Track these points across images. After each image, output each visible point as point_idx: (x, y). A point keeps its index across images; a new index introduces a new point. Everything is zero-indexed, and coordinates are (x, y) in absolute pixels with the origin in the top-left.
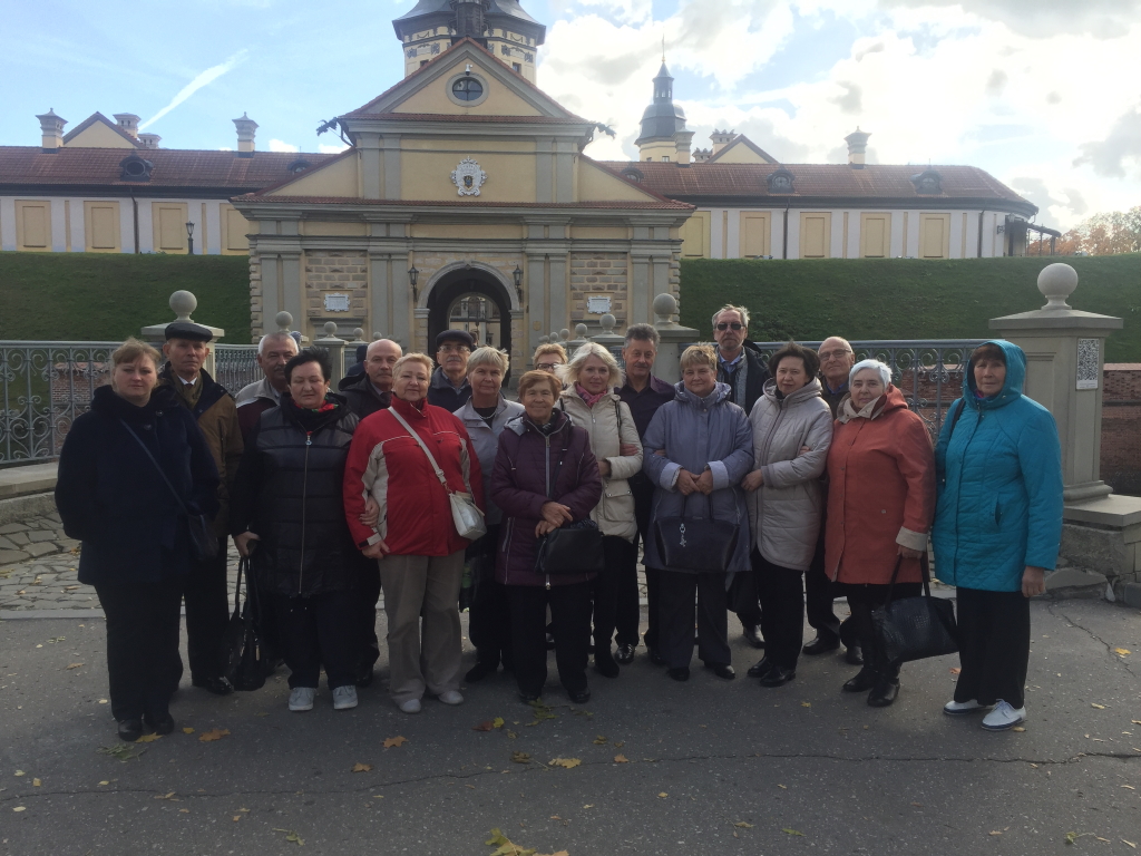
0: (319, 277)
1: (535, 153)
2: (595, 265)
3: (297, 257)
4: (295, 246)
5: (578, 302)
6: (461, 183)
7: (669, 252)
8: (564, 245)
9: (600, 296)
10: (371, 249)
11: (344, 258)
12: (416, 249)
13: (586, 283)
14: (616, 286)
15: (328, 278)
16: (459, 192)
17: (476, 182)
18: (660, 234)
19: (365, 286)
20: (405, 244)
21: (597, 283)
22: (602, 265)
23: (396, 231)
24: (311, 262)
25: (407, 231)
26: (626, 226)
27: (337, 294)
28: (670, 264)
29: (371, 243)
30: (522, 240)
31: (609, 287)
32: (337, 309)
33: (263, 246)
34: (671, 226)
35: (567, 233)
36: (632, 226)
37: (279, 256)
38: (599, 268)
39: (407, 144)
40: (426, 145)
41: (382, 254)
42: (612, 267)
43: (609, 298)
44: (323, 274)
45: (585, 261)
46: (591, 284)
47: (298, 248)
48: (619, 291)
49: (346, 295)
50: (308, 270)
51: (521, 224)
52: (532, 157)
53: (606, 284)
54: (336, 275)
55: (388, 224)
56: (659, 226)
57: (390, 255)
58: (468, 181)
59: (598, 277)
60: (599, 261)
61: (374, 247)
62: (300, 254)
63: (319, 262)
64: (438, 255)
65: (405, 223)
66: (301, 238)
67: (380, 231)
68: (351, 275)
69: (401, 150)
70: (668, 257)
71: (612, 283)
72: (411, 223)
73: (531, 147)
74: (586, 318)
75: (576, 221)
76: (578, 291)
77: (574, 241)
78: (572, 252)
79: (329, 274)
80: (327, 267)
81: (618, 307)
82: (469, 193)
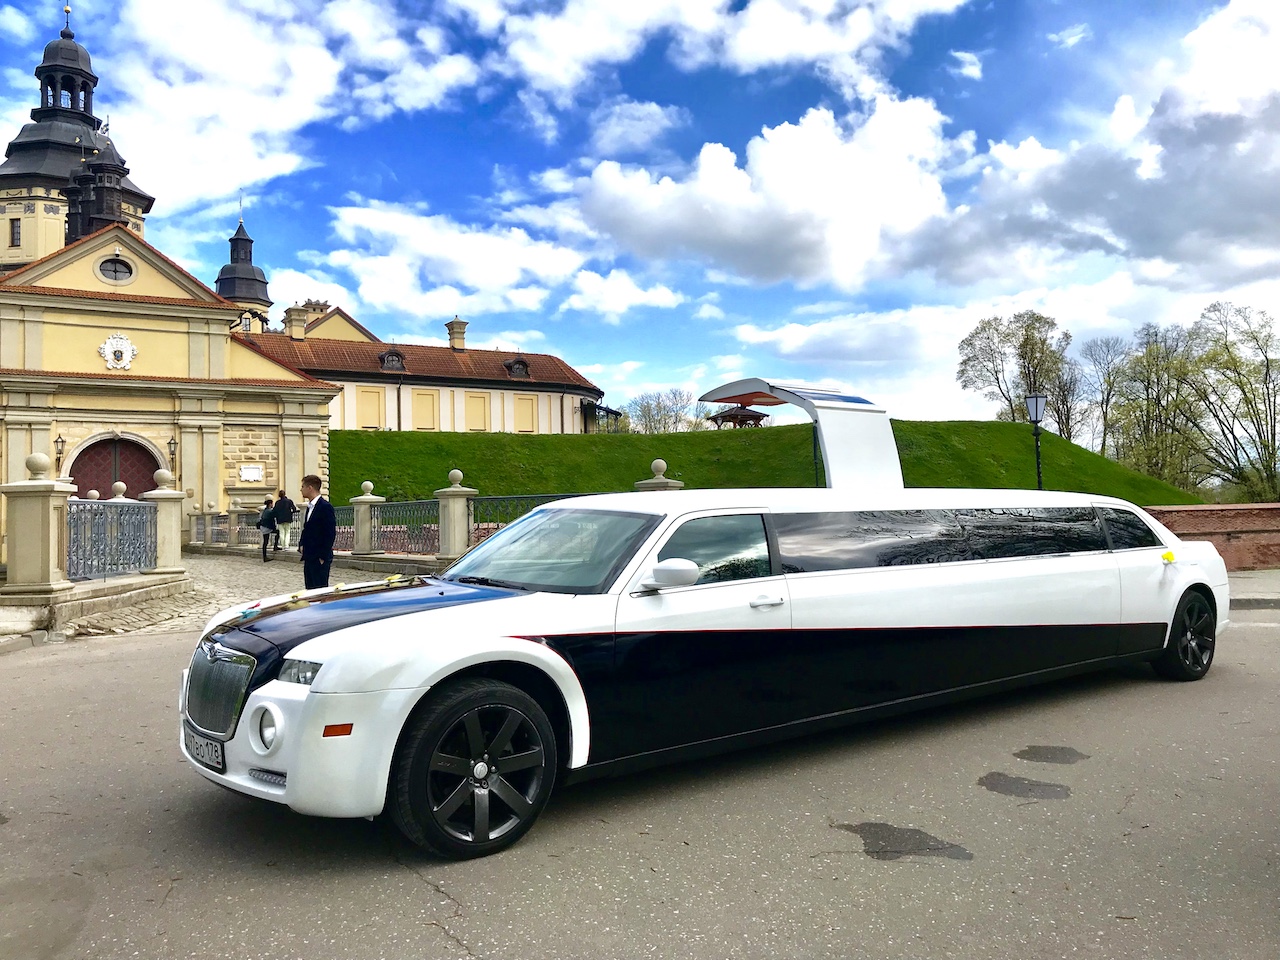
1: (187, 333)
2: (247, 437)
5: (231, 470)
6: (110, 357)
7: (318, 426)
8: (218, 418)
9: (252, 465)
10: (8, 418)
12: (59, 419)
13: (238, 453)
14: (268, 456)
16: (108, 366)
17: (127, 357)
18: (309, 410)
19: (2, 455)
20: (47, 414)
21: (249, 454)
22: (254, 437)
23: (35, 401)
25: (50, 402)
26: (277, 402)
28: (319, 437)
29: (8, 413)
30: (174, 412)
31: (261, 457)
34: (319, 404)
35: (220, 406)
36: (283, 403)
38: (251, 440)
39: (50, 317)
40: (73, 319)
41: (21, 423)
42: (263, 439)
43: (261, 466)
45: (237, 433)
46: (243, 454)
48: (271, 461)
51: (174, 398)
52: (186, 336)
53: (257, 455)
55: (28, 394)
56: (307, 403)
57: (30, 424)
58: (118, 355)
59: (250, 447)
60: (250, 433)
61: (11, 416)
64: (84, 425)
65: (48, 394)
67: (18, 401)
69: (42, 322)
70: (317, 431)
71: (264, 454)
72: (54, 394)
73: (183, 327)
74: (239, 485)
75: (230, 397)
76: (231, 461)
77: (227, 414)
78: (224, 425)
81: (270, 475)
82: (119, 367)
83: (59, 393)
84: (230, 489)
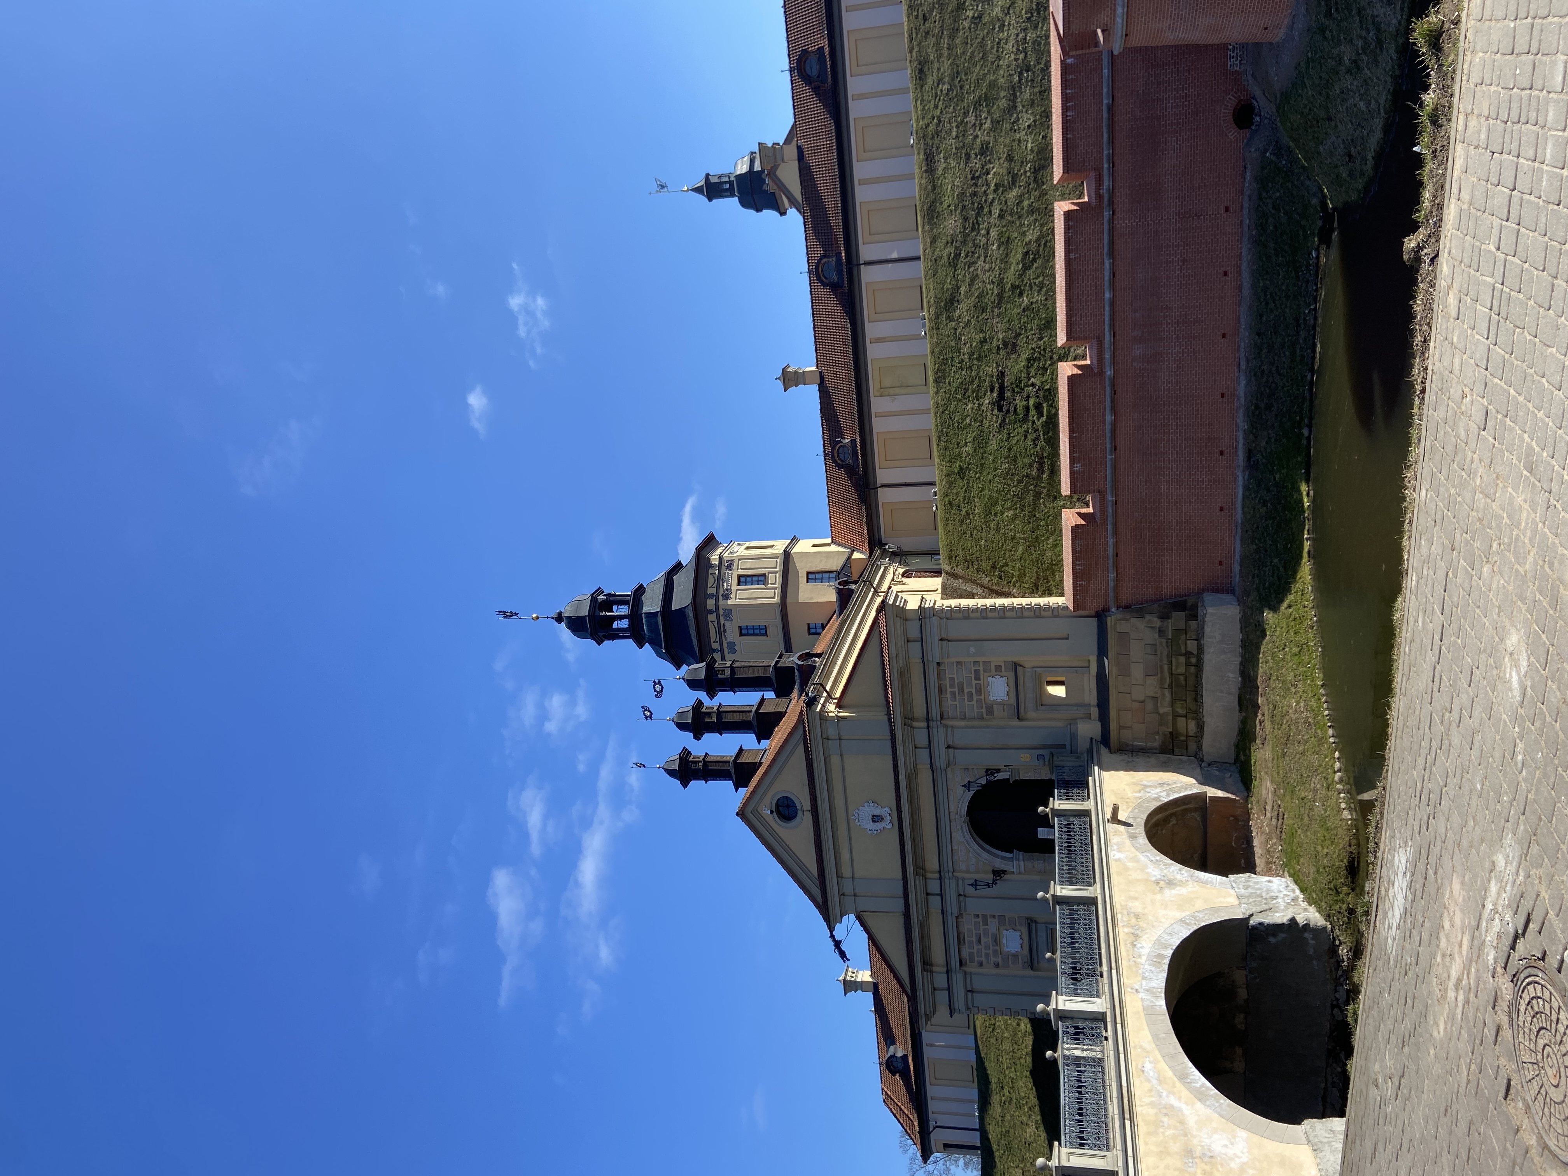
0: (987, 955)
1: (841, 756)
2: (953, 694)
3: (968, 976)
4: (957, 976)
5: (995, 711)
6: (879, 826)
7: (934, 620)
8: (935, 728)
9: (988, 688)
10: (955, 912)
11: (965, 932)
12: (950, 868)
13: (974, 702)
14: (975, 671)
15: (987, 947)
16: (888, 827)
17: (877, 812)
18: (914, 630)
19: (994, 916)
20: (947, 880)
21: (974, 691)
22: (952, 686)
23: (934, 887)
24: (972, 961)
25: (933, 877)
27: (1004, 941)
29: (949, 910)
30: (932, 771)
32: (1018, 941)
33: (959, 1002)
35: (921, 726)
36: (910, 661)
37: (969, 991)
39: (846, 872)
40: (845, 854)
41: (959, 902)
42: (955, 676)
43: (988, 678)
44: (984, 951)
45: (949, 703)
46: (975, 697)
47: (959, 973)
48: (981, 668)
49: (1004, 932)
50: (981, 964)
52: (845, 758)
53: (974, 682)
54: (983, 940)
55: (927, 894)
56: (906, 633)
58: (876, 819)
59: (966, 691)
60: (949, 690)
61: (952, 909)
62: (965, 973)
63: (971, 955)
64: (955, 848)
66: (949, 970)
67: (935, 901)
68: (982, 927)
69: (853, 877)
71: (973, 675)
73: (835, 760)
74: (1013, 701)
75: (908, 717)
76: (984, 711)
77: (929, 720)
78: (941, 720)
79: (983, 947)
80: (975, 947)
81: (998, 668)
82: (889, 818)
83: (924, 868)
84: (1018, 712)
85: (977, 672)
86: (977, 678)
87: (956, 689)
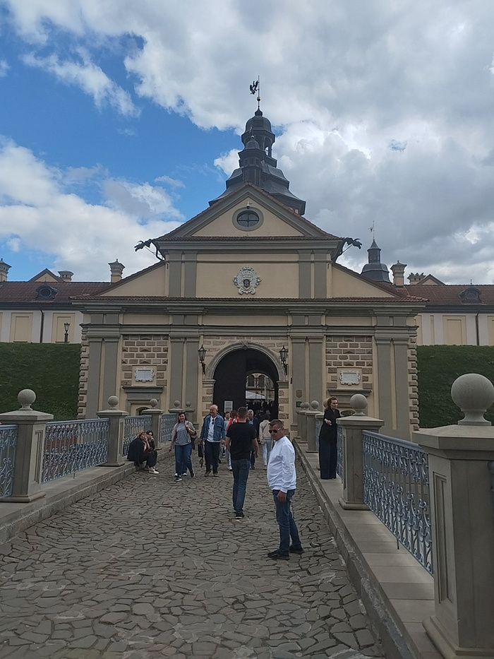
0: (132, 356)
1: (298, 262)
2: (345, 346)
3: (116, 340)
4: (115, 332)
5: (332, 375)
6: (241, 284)
7: (407, 336)
8: (320, 331)
9: (350, 371)
10: (170, 334)
11: (152, 341)
12: (206, 334)
13: (339, 360)
15: (138, 356)
16: (240, 292)
17: (252, 284)
18: (398, 322)
19: (166, 362)
20: (197, 330)
21: (348, 361)
22: (352, 346)
23: (190, 320)
24: (126, 344)
25: (199, 321)
26: (370, 316)
27: (145, 368)
28: (408, 345)
29: (172, 330)
30: (288, 326)
32: (144, 379)
33: (92, 332)
34: (408, 316)
35: (323, 321)
36: (375, 316)
37: (103, 340)
39: (200, 258)
40: (215, 258)
41: (180, 338)
42: (359, 348)
43: (357, 371)
44: (135, 353)
46: (343, 361)
47: (118, 334)
48: (366, 367)
49: (151, 368)
50: (124, 350)
51: (287, 315)
52: (297, 264)
53: (355, 361)
54: (145, 353)
55: (185, 315)
56: (397, 315)
57: (186, 338)
58: (247, 283)
59: (348, 355)
60: (349, 343)
61: (174, 332)
62: (119, 338)
63: (133, 344)
64: (223, 338)
65: (198, 315)
66: (121, 326)
67: (179, 320)
68: (156, 353)
69: (198, 262)
70: (406, 340)
71: (360, 361)
72: (203, 314)
73: (295, 257)
74: (339, 388)
75: (330, 312)
76: (333, 366)
77: (328, 327)
78: (327, 336)
79: (139, 352)
80: (139, 347)
81: (366, 379)
82: (247, 292)
83: (206, 314)
84: (332, 391)
85: (363, 364)
86: (358, 364)
87: (349, 348)
